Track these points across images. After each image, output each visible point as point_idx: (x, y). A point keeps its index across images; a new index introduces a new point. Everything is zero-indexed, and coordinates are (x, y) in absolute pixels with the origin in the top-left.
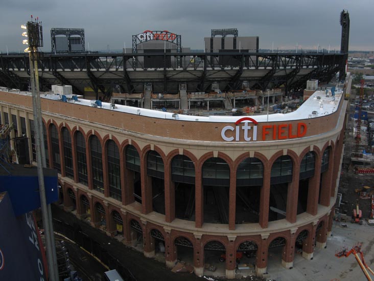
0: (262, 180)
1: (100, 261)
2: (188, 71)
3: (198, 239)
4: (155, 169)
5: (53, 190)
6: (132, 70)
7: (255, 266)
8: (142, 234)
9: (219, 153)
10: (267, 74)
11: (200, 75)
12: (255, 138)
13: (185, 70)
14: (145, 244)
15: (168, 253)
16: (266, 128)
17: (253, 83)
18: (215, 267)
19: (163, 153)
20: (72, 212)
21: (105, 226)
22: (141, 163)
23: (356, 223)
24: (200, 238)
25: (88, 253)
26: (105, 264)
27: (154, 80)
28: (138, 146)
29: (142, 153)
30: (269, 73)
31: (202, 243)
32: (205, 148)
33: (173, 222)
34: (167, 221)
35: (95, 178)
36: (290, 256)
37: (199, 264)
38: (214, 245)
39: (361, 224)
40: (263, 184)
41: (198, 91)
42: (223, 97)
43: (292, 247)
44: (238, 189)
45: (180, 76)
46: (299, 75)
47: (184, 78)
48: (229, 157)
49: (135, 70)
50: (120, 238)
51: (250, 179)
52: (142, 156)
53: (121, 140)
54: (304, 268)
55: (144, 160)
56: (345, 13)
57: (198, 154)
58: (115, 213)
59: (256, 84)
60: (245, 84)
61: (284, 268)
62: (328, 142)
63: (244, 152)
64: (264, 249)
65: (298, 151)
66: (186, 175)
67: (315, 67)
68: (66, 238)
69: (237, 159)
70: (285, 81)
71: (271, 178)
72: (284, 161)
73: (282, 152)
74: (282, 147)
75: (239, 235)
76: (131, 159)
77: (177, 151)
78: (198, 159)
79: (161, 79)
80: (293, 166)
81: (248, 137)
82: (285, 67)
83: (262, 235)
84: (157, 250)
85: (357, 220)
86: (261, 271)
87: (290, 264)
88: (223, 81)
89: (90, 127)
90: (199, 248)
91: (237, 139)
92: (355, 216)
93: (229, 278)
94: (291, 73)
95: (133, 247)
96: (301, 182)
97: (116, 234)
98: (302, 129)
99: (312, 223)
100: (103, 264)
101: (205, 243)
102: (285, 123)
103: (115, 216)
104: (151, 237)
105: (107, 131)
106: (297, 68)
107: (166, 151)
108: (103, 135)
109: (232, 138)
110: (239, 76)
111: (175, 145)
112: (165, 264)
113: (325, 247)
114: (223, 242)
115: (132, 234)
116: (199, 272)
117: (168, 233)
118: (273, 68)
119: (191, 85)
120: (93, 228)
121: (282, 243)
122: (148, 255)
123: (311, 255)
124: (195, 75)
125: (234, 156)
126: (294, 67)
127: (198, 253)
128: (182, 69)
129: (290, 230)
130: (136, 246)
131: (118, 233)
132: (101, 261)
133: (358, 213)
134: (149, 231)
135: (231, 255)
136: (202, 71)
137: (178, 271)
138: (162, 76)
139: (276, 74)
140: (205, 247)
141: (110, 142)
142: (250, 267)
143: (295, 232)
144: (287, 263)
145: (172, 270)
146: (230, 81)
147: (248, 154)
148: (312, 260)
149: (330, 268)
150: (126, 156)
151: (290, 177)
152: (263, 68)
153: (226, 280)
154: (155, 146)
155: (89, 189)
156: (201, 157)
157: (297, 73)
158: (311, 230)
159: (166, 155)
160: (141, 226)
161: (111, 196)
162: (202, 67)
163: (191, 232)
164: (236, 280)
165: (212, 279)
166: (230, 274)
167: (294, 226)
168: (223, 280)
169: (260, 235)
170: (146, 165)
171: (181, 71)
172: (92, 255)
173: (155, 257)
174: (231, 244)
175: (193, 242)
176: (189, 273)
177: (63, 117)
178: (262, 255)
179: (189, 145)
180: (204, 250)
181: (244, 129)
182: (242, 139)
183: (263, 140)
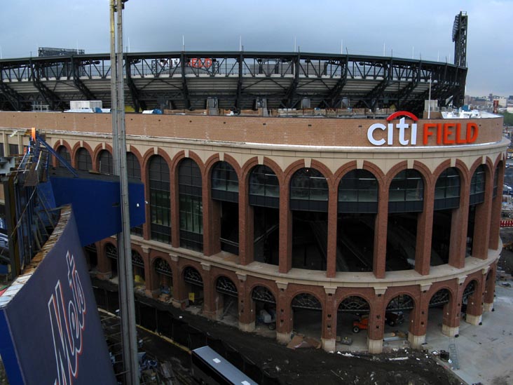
0: (422, 203)
1: (171, 341)
2: (272, 79)
3: (330, 295)
4: (263, 195)
5: (138, 205)
6: (193, 76)
7: (407, 335)
8: (236, 299)
9: (366, 163)
10: (376, 87)
11: (287, 85)
12: (414, 141)
13: (268, 78)
14: (242, 311)
15: (282, 321)
16: (429, 128)
17: (356, 101)
18: (350, 339)
19: (278, 167)
20: (111, 280)
21: (167, 295)
22: (241, 190)
24: (333, 292)
25: (151, 331)
26: (182, 343)
27: (223, 94)
28: (235, 161)
29: (242, 171)
30: (379, 85)
31: (335, 301)
32: (345, 156)
33: (290, 273)
34: (281, 271)
35: (155, 222)
36: (457, 318)
37: (330, 333)
38: (352, 304)
40: (422, 209)
41: (283, 108)
42: (322, 115)
43: (459, 305)
44: (392, 218)
45: (260, 86)
46: (415, 93)
47: (264, 91)
48: (378, 168)
49: (198, 76)
50: (195, 310)
51: (405, 202)
52: (242, 178)
53: (204, 156)
54: (475, 336)
55: (246, 182)
56: (463, 15)
57: (334, 165)
58: (191, 271)
59: (360, 101)
60: (344, 101)
61: (446, 337)
62: (500, 154)
63: (400, 161)
64: (423, 305)
65: (469, 162)
66: (311, 199)
67: (435, 81)
68: (109, 313)
69: (389, 171)
70: (396, 99)
71: (435, 200)
72: (450, 176)
73: (449, 162)
74: (450, 155)
75: (390, 285)
76: (219, 183)
77: (302, 162)
78: (333, 173)
79: (233, 91)
80: (460, 184)
81: (405, 140)
82: (399, 78)
83: (422, 285)
84: (259, 322)
86: (419, 340)
87: (456, 331)
88: (317, 96)
89: (150, 144)
90: (331, 309)
91: (390, 142)
93: (374, 353)
94: (404, 89)
95: (218, 320)
96: (470, 207)
97: (187, 304)
98: (471, 132)
99: (481, 270)
100: (177, 345)
101: (340, 300)
102: (451, 122)
103: (188, 276)
104: (252, 300)
105: (181, 146)
106: (414, 81)
107: (283, 163)
108: (172, 153)
109: (383, 141)
111: (298, 154)
112: (275, 340)
113: (493, 310)
114: (367, 297)
115: (217, 300)
116: (330, 345)
117: (283, 289)
118: (385, 79)
119: (273, 101)
120: (150, 299)
121: (445, 299)
122: (247, 328)
123: (479, 319)
124: (280, 86)
125: (385, 166)
126: (410, 80)
127: (329, 316)
128: (263, 76)
129: (456, 279)
130: (223, 319)
131: (191, 303)
132: (174, 341)
134: (250, 290)
135: (378, 317)
136: (292, 78)
137: (297, 347)
138: (234, 87)
139: (388, 89)
140: (339, 308)
141: (187, 163)
142: (400, 336)
143: (462, 281)
144: (452, 329)
145: (288, 347)
146: (327, 96)
147: (405, 163)
148: (481, 326)
149: (510, 334)
150: (212, 180)
151: (457, 202)
152: (372, 78)
153: (371, 355)
154: (265, 158)
155: (145, 239)
156: (338, 170)
157: (413, 88)
158: (480, 281)
159: (283, 170)
160: (236, 283)
161: (181, 246)
162: (292, 73)
163: (320, 284)
164: (384, 354)
165: (350, 355)
166: (376, 346)
167: (462, 273)
168: (366, 356)
169: (419, 285)
170: (247, 189)
171: (263, 79)
172: (158, 334)
173: (256, 331)
174: (379, 300)
175: (322, 300)
176: (314, 348)
177: (102, 136)
178: (421, 315)
179: (320, 152)
180: (338, 312)
181: (399, 129)
182: (396, 142)
183: (424, 145)
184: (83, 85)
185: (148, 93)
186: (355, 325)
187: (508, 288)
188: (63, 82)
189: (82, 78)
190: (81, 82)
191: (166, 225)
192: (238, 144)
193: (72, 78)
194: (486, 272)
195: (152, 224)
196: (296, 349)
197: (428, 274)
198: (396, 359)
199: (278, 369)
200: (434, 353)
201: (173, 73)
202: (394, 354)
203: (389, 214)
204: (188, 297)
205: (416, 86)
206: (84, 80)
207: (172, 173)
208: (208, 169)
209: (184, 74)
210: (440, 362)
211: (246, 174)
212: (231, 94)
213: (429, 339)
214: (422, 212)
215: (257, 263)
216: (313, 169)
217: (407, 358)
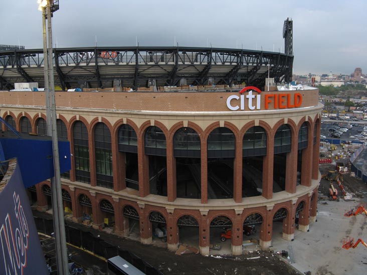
0: (265, 150)
1: (92, 253)
2: (159, 66)
3: (204, 215)
4: (155, 147)
5: (66, 157)
6: (104, 64)
7: (259, 241)
8: (138, 221)
9: (226, 123)
10: (232, 70)
11: (170, 69)
12: (258, 107)
13: (157, 65)
14: (143, 230)
15: (171, 235)
16: (269, 97)
17: (218, 80)
18: (219, 246)
19: (165, 127)
20: (47, 211)
21: (89, 221)
22: (139, 145)
23: (334, 200)
24: (206, 214)
25: (77, 247)
26: (101, 255)
27: (125, 76)
28: (135, 124)
29: (139, 131)
30: (234, 69)
31: (208, 220)
32: (211, 118)
33: (175, 201)
34: (169, 200)
35: (78, 169)
36: (292, 227)
37: (205, 243)
38: (220, 222)
39: (338, 201)
40: (266, 154)
41: (167, 86)
42: (195, 90)
43: (293, 218)
44: (245, 160)
45: (151, 71)
46: (259, 74)
48: (235, 126)
49: (107, 64)
50: (109, 231)
51: (254, 149)
52: (139, 135)
53: (113, 121)
54: (305, 239)
55: (142, 139)
56: (289, 20)
57: (204, 125)
58: (105, 202)
59: (221, 80)
60: (210, 80)
61: (286, 241)
62: (317, 115)
63: (249, 121)
64: (269, 220)
65: (297, 120)
66: (189, 149)
67: (272, 65)
68: (47, 236)
69: (243, 128)
70: (246, 78)
71: (275, 147)
72: (284, 130)
73: (283, 120)
74: (283, 116)
75: (246, 207)
76: (123, 140)
77: (182, 123)
78: (204, 130)
79: (132, 74)
80: (291, 135)
81: (253, 106)
82: (248, 64)
83: (268, 206)
84: (155, 236)
85: (334, 197)
86: (267, 244)
87: (292, 236)
88: (191, 77)
89: (74, 113)
90: (205, 225)
91: (242, 108)
92: (332, 193)
93: (236, 255)
94: (251, 71)
95: (126, 237)
96: (299, 151)
97: (103, 226)
98: (298, 99)
99: (307, 194)
100: (97, 256)
101: (212, 219)
102: (284, 93)
103: (103, 206)
104: (149, 222)
105: (95, 114)
106: (258, 65)
107: (168, 124)
108: (89, 119)
109: (237, 107)
110: (207, 72)
111: (179, 118)
112: (166, 249)
113: (316, 221)
114: (229, 216)
115: (124, 222)
116: (205, 251)
117: (171, 213)
118: (238, 64)
119: (161, 81)
120: (76, 224)
121: (283, 215)
122: (146, 241)
123: (307, 227)
124: (165, 70)
125: (240, 125)
126: (255, 65)
127: (204, 230)
128: (153, 63)
129: (291, 201)
130: (129, 236)
131: (106, 225)
132: (95, 253)
133: (334, 191)
134: (147, 214)
135: (238, 230)
136: (174, 65)
137: (182, 253)
138: (133, 72)
139: (240, 71)
140: (211, 224)
141: (100, 126)
142: (254, 242)
143: (295, 202)
144: (289, 235)
145: (176, 253)
146: (198, 77)
147: (253, 122)
148: (308, 232)
149: (328, 237)
150: (118, 137)
151: (290, 147)
152: (229, 64)
153: (234, 257)
154: (155, 121)
155: (71, 181)
156: (207, 128)
157: (257, 70)
158: (307, 201)
159: (169, 129)
160: (138, 211)
161: (98, 185)
162: (173, 61)
163: (197, 209)
164: (243, 256)
165: (220, 257)
166: (237, 250)
167: (295, 196)
168: (231, 257)
169: (266, 206)
170: (143, 144)
171: (153, 66)
172: (82, 249)
173: (153, 243)
174: (239, 218)
175: (198, 219)
176: (195, 254)
177: (39, 108)
178: (268, 227)
179: (194, 116)
180: (210, 227)
181: (248, 99)
182: (247, 108)
183: (266, 109)
184: (24, 72)
185: (71, 77)
186: (222, 236)
187: (326, 205)
188: (9, 69)
189: (23, 66)
190: (22, 69)
191: (86, 170)
192: (136, 112)
193: (15, 67)
194: (311, 195)
195: (76, 170)
196: (182, 254)
197: (271, 198)
198: (252, 258)
199: (169, 269)
200: (278, 252)
201: (89, 62)
202: (250, 255)
203: (243, 158)
204: (103, 221)
205: (259, 69)
206: (25, 68)
207: (90, 133)
208: (115, 130)
209: (97, 63)
210: (282, 259)
211: (142, 132)
212: (131, 76)
213: (274, 243)
214: (266, 156)
215: (152, 195)
216: (190, 128)
217: (259, 257)
